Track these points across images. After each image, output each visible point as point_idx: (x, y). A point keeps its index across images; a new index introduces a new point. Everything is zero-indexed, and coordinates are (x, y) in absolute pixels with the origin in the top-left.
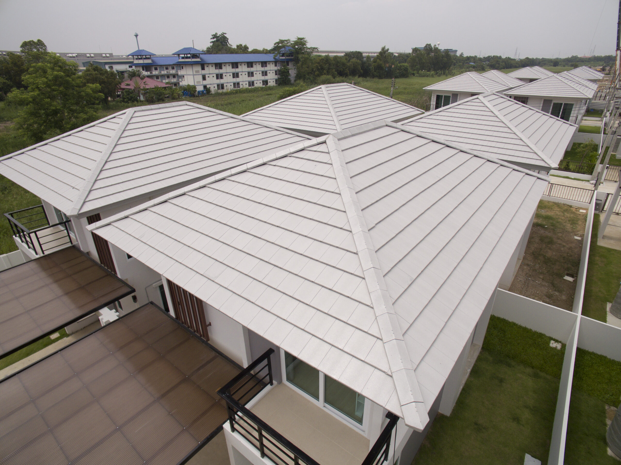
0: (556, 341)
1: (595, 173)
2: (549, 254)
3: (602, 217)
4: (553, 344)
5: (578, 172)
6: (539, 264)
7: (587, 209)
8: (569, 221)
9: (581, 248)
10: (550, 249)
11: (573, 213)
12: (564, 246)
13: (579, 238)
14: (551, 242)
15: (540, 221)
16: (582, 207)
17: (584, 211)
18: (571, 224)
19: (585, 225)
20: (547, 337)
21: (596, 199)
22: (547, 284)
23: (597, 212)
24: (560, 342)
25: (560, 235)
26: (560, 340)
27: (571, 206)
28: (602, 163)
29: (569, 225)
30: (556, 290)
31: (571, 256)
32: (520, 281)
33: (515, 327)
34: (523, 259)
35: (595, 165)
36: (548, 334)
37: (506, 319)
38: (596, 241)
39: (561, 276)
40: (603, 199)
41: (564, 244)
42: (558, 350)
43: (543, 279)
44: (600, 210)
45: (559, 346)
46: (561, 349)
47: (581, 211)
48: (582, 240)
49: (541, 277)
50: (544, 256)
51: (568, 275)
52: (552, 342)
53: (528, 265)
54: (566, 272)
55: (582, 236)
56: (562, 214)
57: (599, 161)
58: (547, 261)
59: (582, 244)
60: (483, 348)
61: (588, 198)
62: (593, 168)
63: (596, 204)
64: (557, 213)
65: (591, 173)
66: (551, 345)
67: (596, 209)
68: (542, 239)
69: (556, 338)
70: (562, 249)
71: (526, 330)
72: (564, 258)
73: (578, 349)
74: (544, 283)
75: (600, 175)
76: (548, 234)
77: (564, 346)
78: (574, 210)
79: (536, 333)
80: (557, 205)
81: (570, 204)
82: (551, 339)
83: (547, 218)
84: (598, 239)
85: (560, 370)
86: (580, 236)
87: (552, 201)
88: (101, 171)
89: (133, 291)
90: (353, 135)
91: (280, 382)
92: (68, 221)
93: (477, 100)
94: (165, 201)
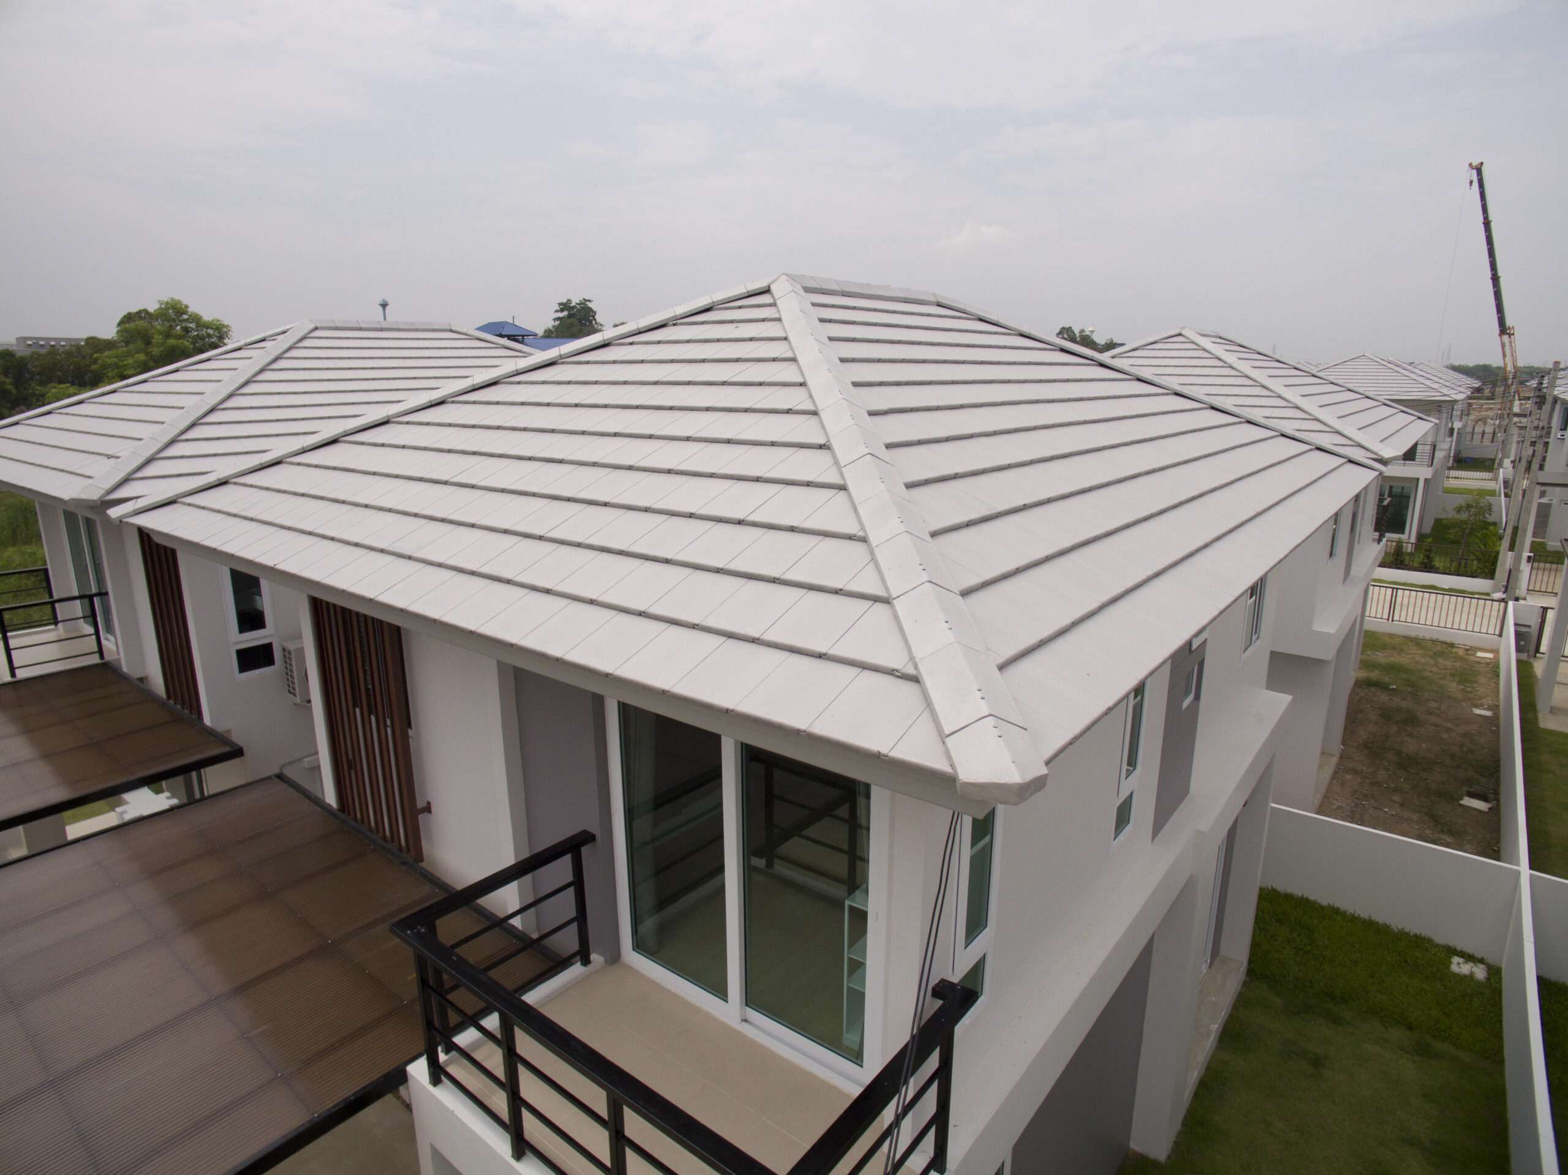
0: (1469, 958)
1: (1501, 573)
2: (1411, 747)
3: (1539, 668)
4: (1460, 967)
5: (1458, 574)
6: (1386, 769)
7: (1496, 652)
8: (1452, 675)
9: (1496, 734)
10: (1410, 735)
11: (1461, 659)
12: (1448, 730)
13: (1488, 713)
14: (1411, 720)
15: (1374, 675)
16: (1482, 646)
17: (1490, 655)
18: (1459, 683)
19: (1498, 684)
20: (1438, 946)
21: (1515, 624)
22: (1415, 816)
23: (1524, 656)
24: (1481, 961)
25: (1433, 705)
26: (1478, 955)
27: (1452, 645)
28: (1512, 548)
29: (1454, 685)
30: (1443, 832)
31: (1472, 752)
32: (1339, 807)
33: (1338, 918)
34: (1341, 757)
35: (1498, 553)
36: (1439, 939)
37: (1312, 898)
38: (1536, 719)
39: (1454, 799)
40: (1534, 621)
41: (1449, 725)
42: (1479, 983)
43: (1402, 805)
44: (1532, 652)
45: (1480, 973)
46: (1488, 979)
47: (1480, 654)
48: (1496, 717)
49: (1397, 798)
50: (1399, 753)
51: (1472, 795)
52: (1456, 960)
53: (1355, 772)
54: (1465, 789)
55: (1495, 708)
56: (1432, 662)
57: (1505, 543)
58: (1406, 763)
59: (1498, 726)
60: (1250, 972)
61: (1493, 620)
62: (1494, 562)
63: (1519, 636)
64: (1418, 658)
65: (1491, 575)
66: (1454, 968)
67: (1519, 649)
68: (1386, 714)
69: (1469, 949)
70: (1445, 736)
71: (1371, 926)
72: (1453, 756)
73: (1541, 980)
74: (1407, 814)
75: (1512, 574)
76: (1397, 702)
77: (1494, 972)
78: (1461, 652)
79: (1402, 935)
80: (1417, 642)
81: (1449, 641)
82: (1452, 951)
83: (1391, 668)
84: (1540, 715)
85: (1498, 1035)
86: (1489, 709)
87: (1401, 632)
88: (193, 425)
89: (237, 752)
90: (845, 294)
91: (614, 957)
92: (103, 594)
93: (1180, 339)
94: (333, 442)
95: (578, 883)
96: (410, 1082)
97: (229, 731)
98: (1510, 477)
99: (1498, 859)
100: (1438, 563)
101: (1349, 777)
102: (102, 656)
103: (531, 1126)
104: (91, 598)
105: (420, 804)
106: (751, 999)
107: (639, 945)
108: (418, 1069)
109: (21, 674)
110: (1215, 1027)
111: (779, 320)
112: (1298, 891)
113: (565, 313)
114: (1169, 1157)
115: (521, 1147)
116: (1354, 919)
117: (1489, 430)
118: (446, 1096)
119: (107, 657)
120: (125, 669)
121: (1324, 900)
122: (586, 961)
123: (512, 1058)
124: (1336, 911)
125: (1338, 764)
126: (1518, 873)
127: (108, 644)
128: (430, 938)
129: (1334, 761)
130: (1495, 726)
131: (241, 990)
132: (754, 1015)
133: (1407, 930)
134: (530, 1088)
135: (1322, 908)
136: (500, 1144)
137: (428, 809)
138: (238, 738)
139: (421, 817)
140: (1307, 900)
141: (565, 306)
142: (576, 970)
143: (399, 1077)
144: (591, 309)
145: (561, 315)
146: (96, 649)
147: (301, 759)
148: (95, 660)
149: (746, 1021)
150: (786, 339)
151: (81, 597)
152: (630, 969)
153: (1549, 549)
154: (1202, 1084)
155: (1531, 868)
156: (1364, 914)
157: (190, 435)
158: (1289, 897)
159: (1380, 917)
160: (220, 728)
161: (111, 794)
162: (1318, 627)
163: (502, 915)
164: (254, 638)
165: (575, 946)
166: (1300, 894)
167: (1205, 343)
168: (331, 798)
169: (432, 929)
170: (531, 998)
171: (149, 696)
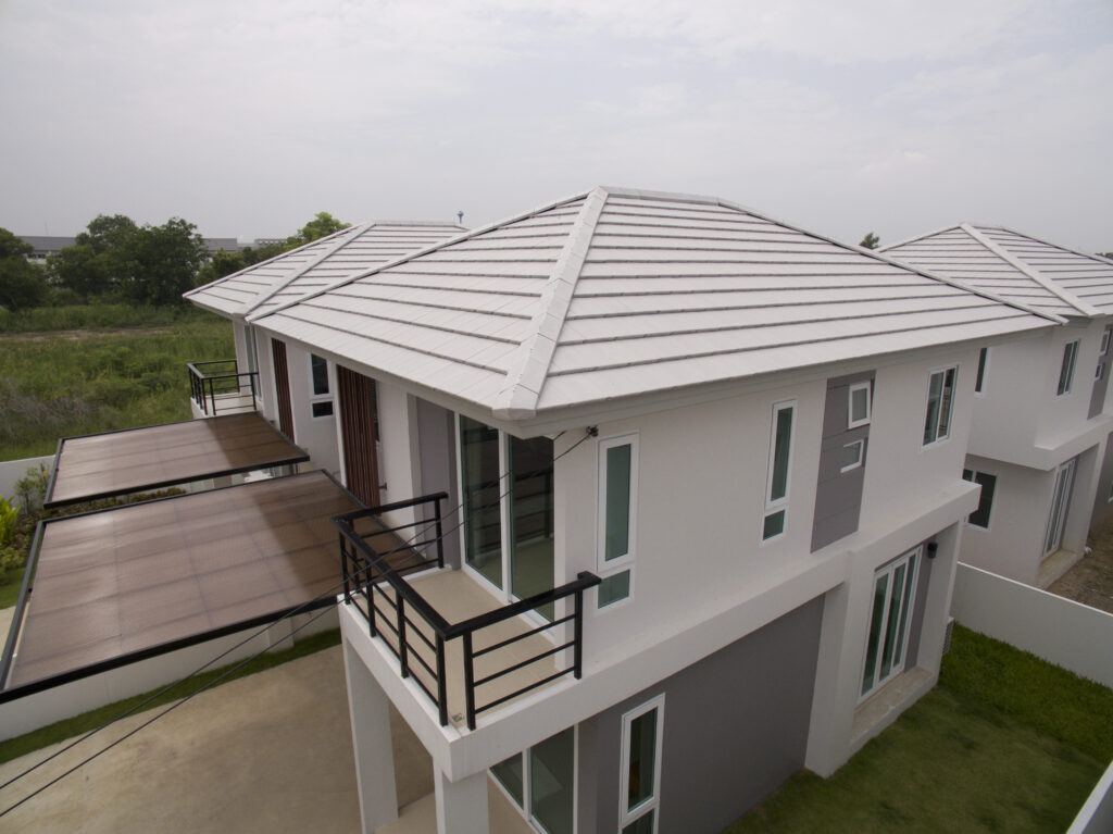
88: (298, 277)
89: (307, 459)
90: (642, 198)
91: (458, 567)
92: (258, 373)
93: (959, 231)
94: (351, 283)
95: (438, 519)
96: (339, 604)
97: (304, 449)
101: (1086, 570)
102: (255, 408)
103: (378, 620)
104: (252, 375)
105: (381, 484)
107: (470, 558)
108: (341, 597)
109: (219, 414)
112: (1001, 637)
114: (831, 776)
115: (374, 630)
116: (1044, 664)
118: (350, 610)
119: (258, 409)
120: (265, 415)
121: (1021, 647)
122: (441, 566)
124: (1030, 656)
125: (1080, 560)
127: (258, 401)
128: (349, 527)
129: (1075, 557)
132: (514, 598)
133: (1090, 678)
134: (377, 598)
135: (1019, 652)
136: (367, 630)
137: (385, 487)
138: (309, 453)
139: (381, 491)
142: (436, 569)
143: (333, 601)
146: (253, 403)
148: (252, 410)
149: (510, 601)
151: (249, 373)
152: (465, 574)
156: (1054, 662)
157: (296, 283)
158: (993, 641)
159: (1066, 666)
160: (303, 446)
161: (245, 471)
162: (1040, 445)
163: (392, 526)
164: (322, 398)
165: (436, 556)
166: (1002, 640)
167: (976, 233)
168: (344, 482)
170: (406, 578)
171: (272, 430)
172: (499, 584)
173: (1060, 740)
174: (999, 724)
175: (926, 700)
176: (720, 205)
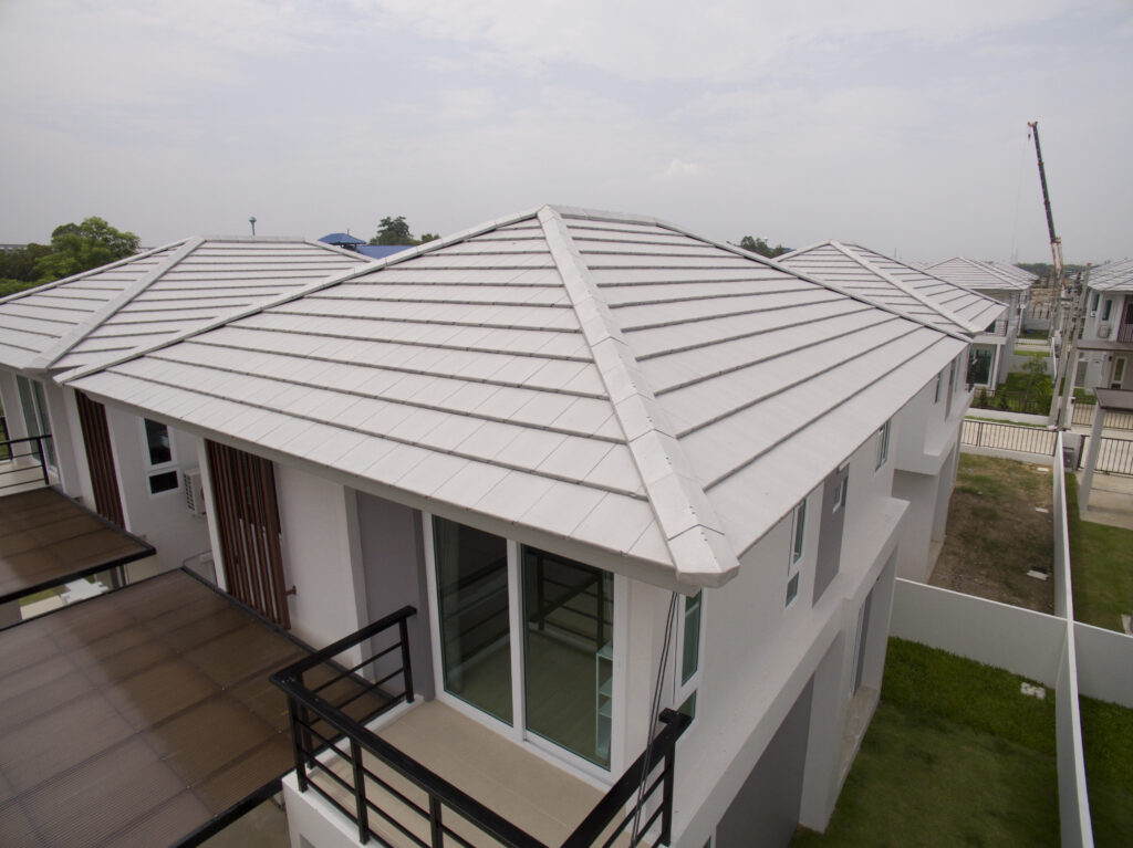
0: (1033, 683)
1: (1054, 412)
2: (993, 535)
3: (1080, 478)
4: (1027, 690)
5: (1024, 412)
6: (976, 552)
7: (1050, 467)
8: (1021, 484)
9: (1051, 524)
10: (993, 527)
11: (1026, 472)
12: (1019, 523)
13: (1045, 511)
14: (993, 516)
15: (967, 485)
16: (1040, 462)
17: (1046, 470)
18: (1026, 490)
19: (1052, 490)
20: (1012, 676)
21: (1064, 448)
22: (997, 585)
23: (1070, 470)
24: (1041, 685)
25: (1008, 505)
26: (1039, 681)
27: (1020, 463)
28: (1061, 394)
29: (1022, 491)
30: (1015, 595)
31: (1035, 538)
32: (944, 579)
33: (943, 658)
34: (945, 544)
35: (1051, 397)
36: (1013, 671)
37: (925, 643)
38: (1078, 514)
39: (1023, 572)
40: (1076, 446)
41: (1019, 519)
42: (1040, 701)
43: (987, 577)
44: (1075, 467)
45: (1041, 693)
46: (1046, 698)
47: (1040, 469)
48: (1051, 514)
49: (984, 572)
50: (984, 540)
51: (1035, 569)
52: (1024, 685)
53: (955, 554)
54: (1030, 565)
55: (1050, 507)
56: (1006, 475)
57: (1056, 390)
58: (990, 547)
59: (1052, 520)
60: (882, 697)
61: (1048, 445)
62: (1049, 404)
63: (1066, 456)
64: (998, 472)
65: (1047, 413)
66: (1023, 691)
67: (1066, 465)
68: (975, 512)
69: (1033, 677)
70: (1016, 527)
71: (966, 662)
72: (1022, 541)
73: (1082, 698)
74: (990, 583)
75: (1061, 412)
76: (983, 503)
77: (1050, 693)
78: (1027, 468)
79: (987, 669)
80: (996, 460)
81: (1019, 459)
82: (1022, 679)
83: (979, 480)
84: (1081, 512)
85: (1053, 737)
86: (1045, 508)
87: (986, 454)
88: (115, 313)
89: (151, 552)
90: (590, 219)
91: (431, 696)
92: (48, 437)
93: (829, 247)
94: (222, 326)
95: (404, 643)
96: (285, 790)
97: (144, 536)
98: (1059, 342)
99: (1053, 614)
100: (1011, 404)
101: (950, 557)
102: (47, 482)
103: (374, 820)
104: (38, 439)
105: (288, 588)
106: (530, 725)
107: (448, 688)
108: (291, 781)
110: (858, 737)
111: (544, 238)
112: (915, 639)
113: (386, 227)
114: (826, 830)
115: (367, 834)
116: (954, 658)
117: (1045, 310)
118: (311, 799)
119: (51, 483)
120: (65, 491)
121: (934, 645)
122: (411, 700)
123: (360, 771)
124: (942, 653)
125: (943, 548)
126: (1066, 624)
127: (52, 473)
128: (299, 686)
129: (939, 547)
130: (1050, 519)
131: (157, 726)
132: (531, 736)
133: (990, 664)
134: (373, 792)
135: (933, 651)
136: (352, 833)
137: (294, 591)
138: (151, 541)
139: (289, 597)
140: (922, 645)
141: (386, 222)
142: (404, 706)
143: (277, 786)
144: (404, 224)
145: (383, 228)
146: (43, 477)
147: (199, 555)
148: (42, 485)
149: (526, 740)
150: (549, 252)
151: (30, 439)
152: (444, 705)
153: (1086, 394)
154: (849, 777)
155: (1075, 619)
156: (961, 654)
157: (113, 321)
158: (909, 643)
159: (972, 657)
160: (138, 533)
161: (57, 584)
162: (928, 452)
163: (350, 668)
164: (163, 468)
165: (403, 689)
166: (916, 641)
167: (847, 250)
168: (222, 584)
169: (300, 679)
170: (371, 726)
171: (84, 511)
172: (507, 718)
173: (993, 733)
174: (943, 730)
175: (877, 719)
176: (658, 226)
